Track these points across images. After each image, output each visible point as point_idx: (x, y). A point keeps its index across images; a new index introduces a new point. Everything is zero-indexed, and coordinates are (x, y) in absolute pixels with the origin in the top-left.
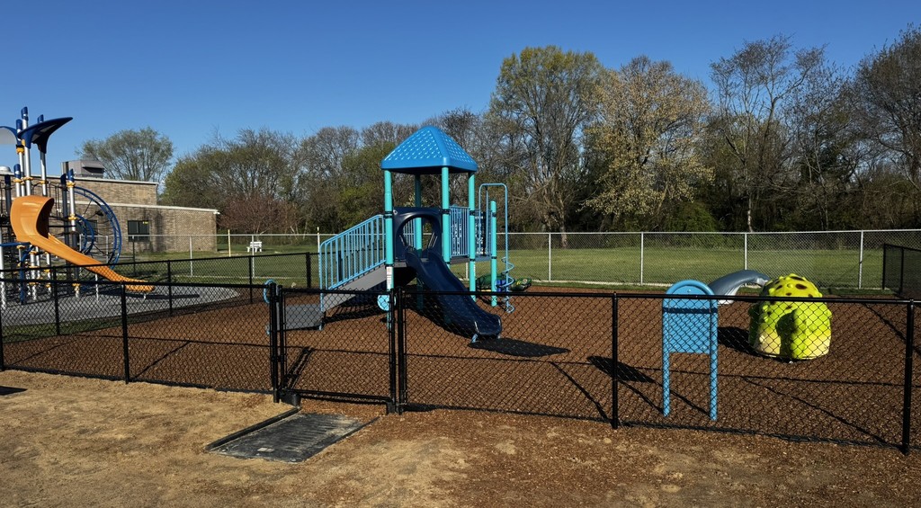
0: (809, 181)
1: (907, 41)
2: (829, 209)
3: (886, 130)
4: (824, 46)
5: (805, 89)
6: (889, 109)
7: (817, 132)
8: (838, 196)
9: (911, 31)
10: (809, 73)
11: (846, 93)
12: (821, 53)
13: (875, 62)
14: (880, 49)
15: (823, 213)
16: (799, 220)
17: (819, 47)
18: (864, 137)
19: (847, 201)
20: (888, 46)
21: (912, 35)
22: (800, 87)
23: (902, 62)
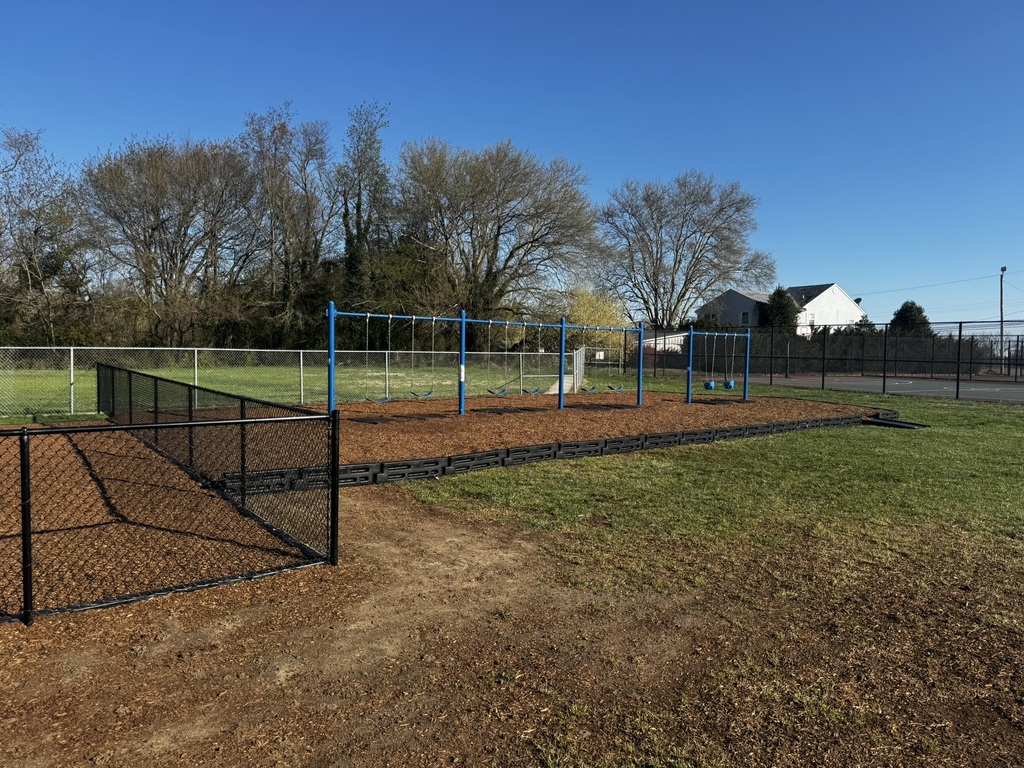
0: (28, 288)
1: (132, 152)
2: (55, 323)
3: (115, 241)
4: (39, 132)
5: (18, 179)
6: (117, 218)
7: (36, 232)
8: (66, 308)
9: (135, 142)
10: (22, 158)
11: (69, 192)
12: (36, 138)
13: (100, 165)
14: (104, 152)
15: (48, 327)
16: (20, 334)
17: (34, 131)
18: (92, 244)
19: (75, 315)
20: (113, 151)
21: (137, 146)
22: (11, 173)
23: (129, 172)
